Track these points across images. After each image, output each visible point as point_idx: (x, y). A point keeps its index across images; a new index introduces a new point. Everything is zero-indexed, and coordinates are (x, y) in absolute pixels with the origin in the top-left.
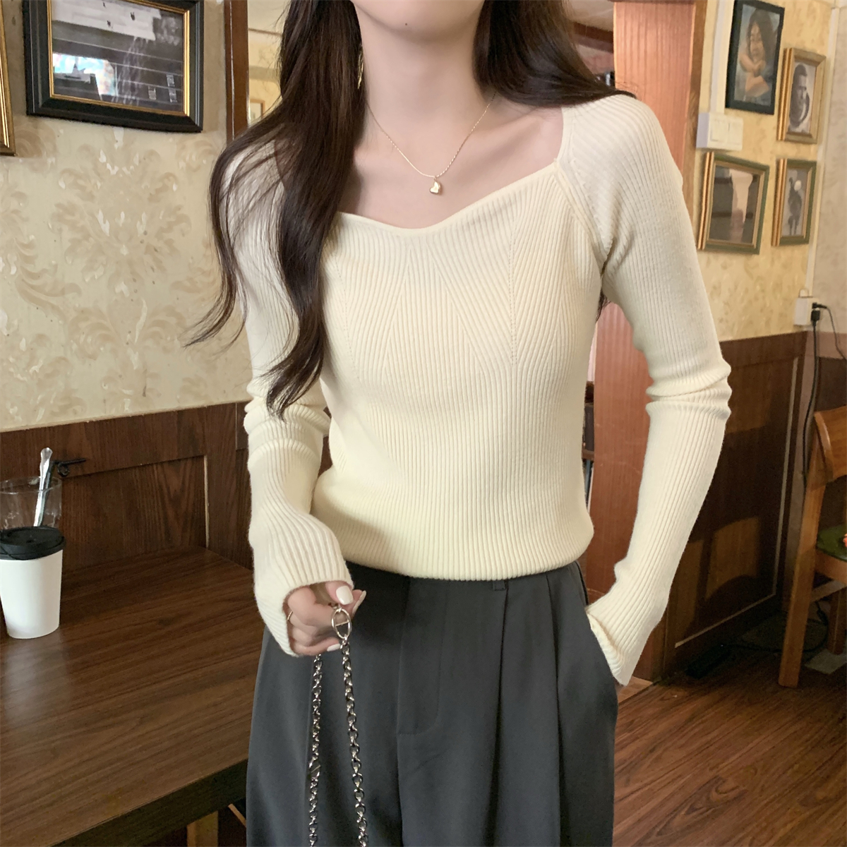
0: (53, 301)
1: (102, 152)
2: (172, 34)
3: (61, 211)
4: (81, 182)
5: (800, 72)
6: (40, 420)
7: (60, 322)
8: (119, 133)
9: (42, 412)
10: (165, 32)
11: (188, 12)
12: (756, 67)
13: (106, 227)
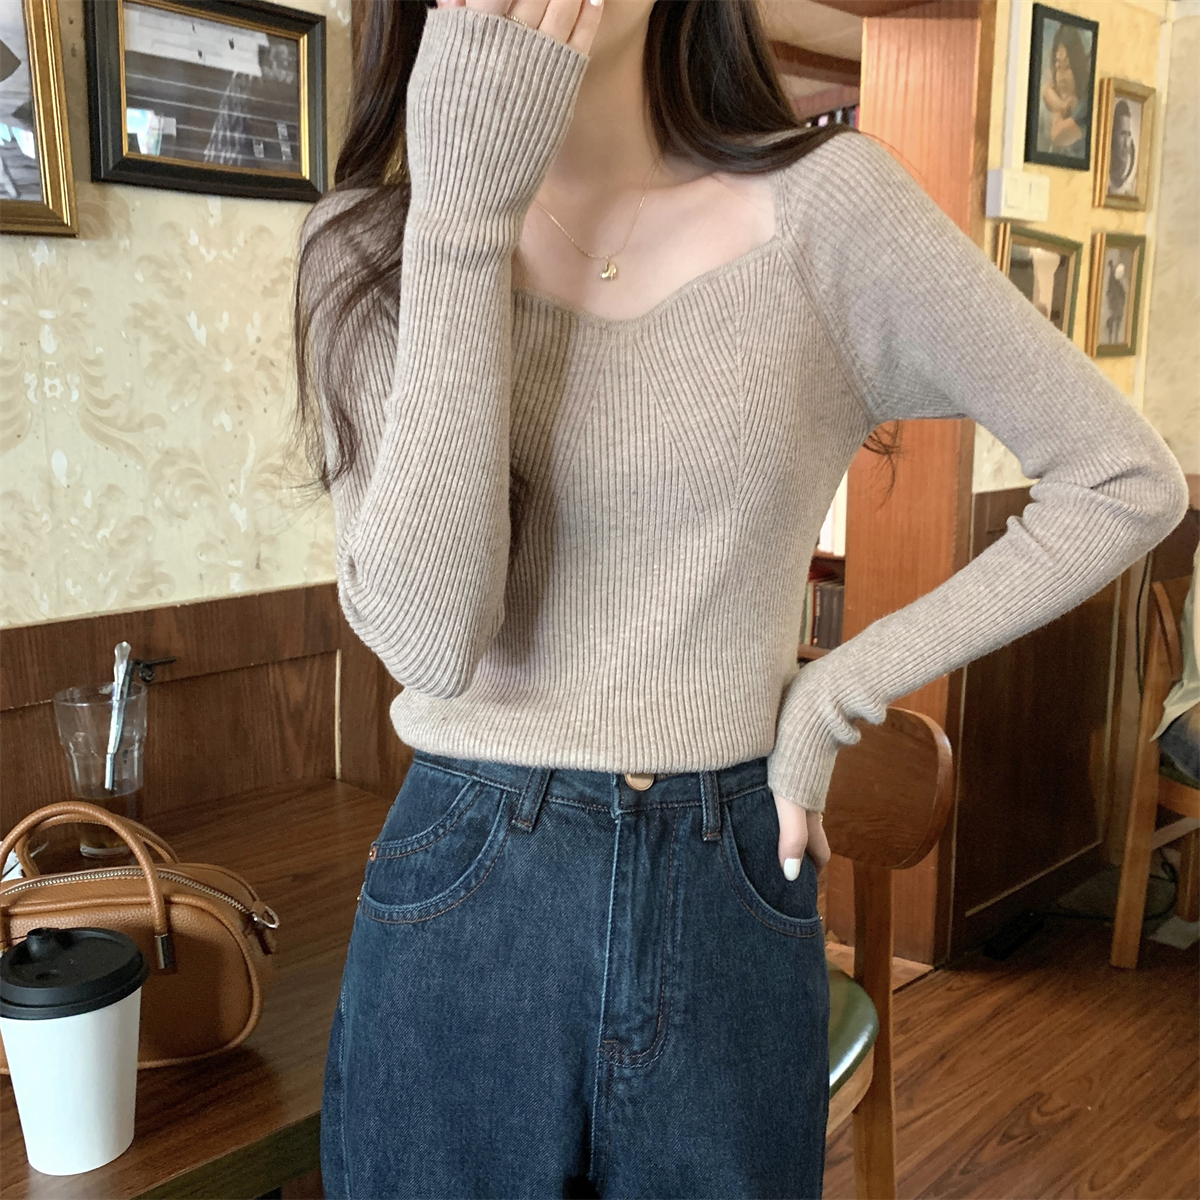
0: (129, 438)
1: (192, 232)
2: (285, 68)
3: (139, 314)
4: (165, 274)
5: (1122, 111)
6: (112, 603)
7: (138, 468)
8: (215, 205)
9: (114, 593)
10: (275, 64)
11: (306, 37)
12: (1064, 105)
13: (201, 335)
